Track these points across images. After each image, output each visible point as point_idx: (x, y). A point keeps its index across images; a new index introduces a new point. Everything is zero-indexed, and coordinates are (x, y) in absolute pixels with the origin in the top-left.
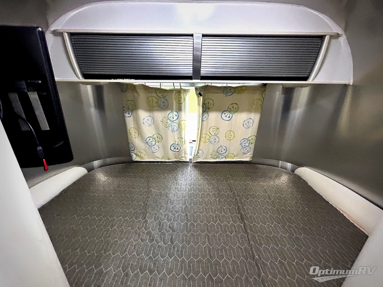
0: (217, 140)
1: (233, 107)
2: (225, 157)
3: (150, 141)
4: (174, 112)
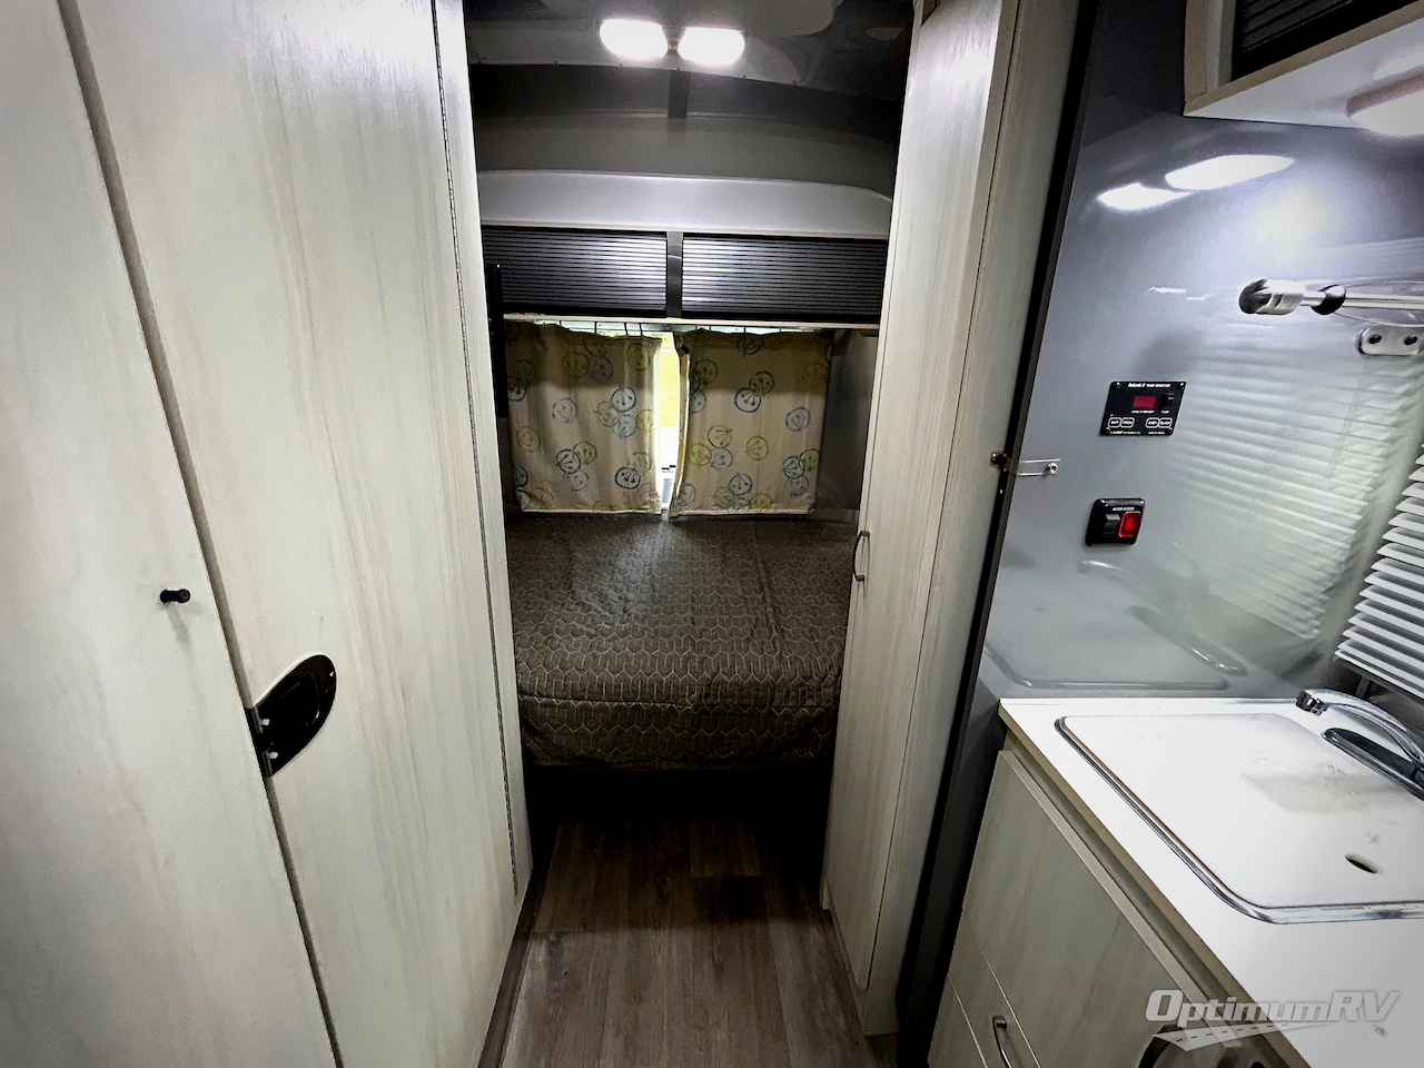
0: (728, 461)
1: (761, 381)
2: (749, 504)
3: (567, 460)
4: (626, 390)
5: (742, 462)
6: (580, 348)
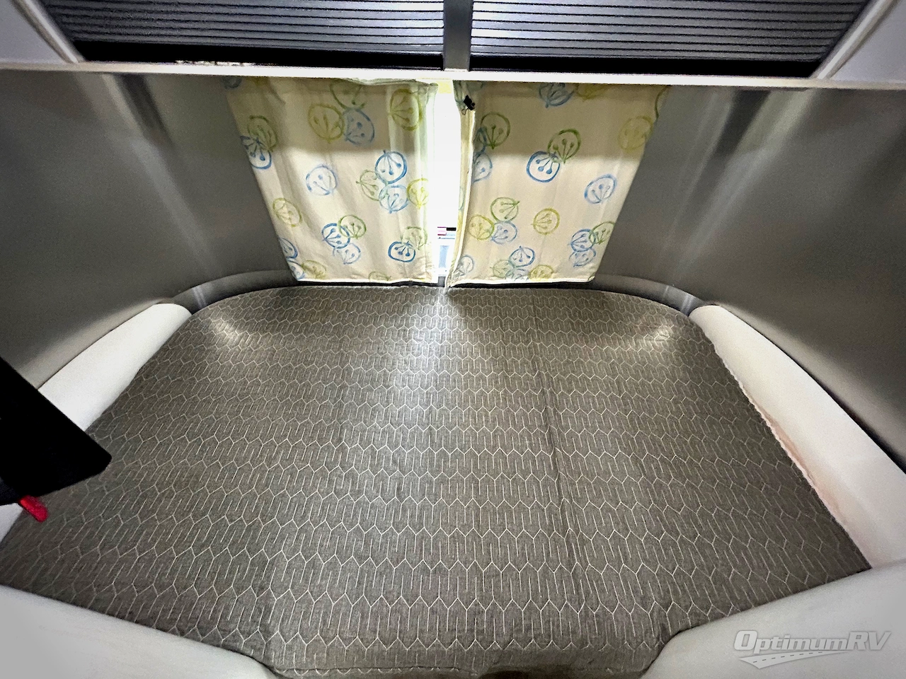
0: (511, 234)
1: (564, 143)
3: (334, 235)
4: (393, 156)
5: (527, 236)
6: (329, 100)
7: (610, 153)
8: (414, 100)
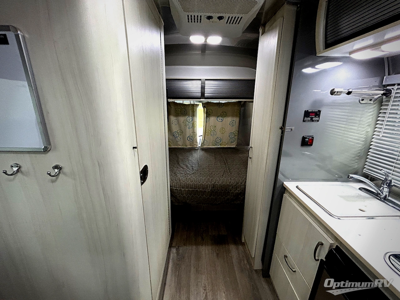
0: (215, 134)
1: (223, 114)
2: (221, 145)
3: (176, 134)
4: (190, 117)
5: (219, 134)
6: (179, 107)
7: (233, 116)
8: (195, 107)
